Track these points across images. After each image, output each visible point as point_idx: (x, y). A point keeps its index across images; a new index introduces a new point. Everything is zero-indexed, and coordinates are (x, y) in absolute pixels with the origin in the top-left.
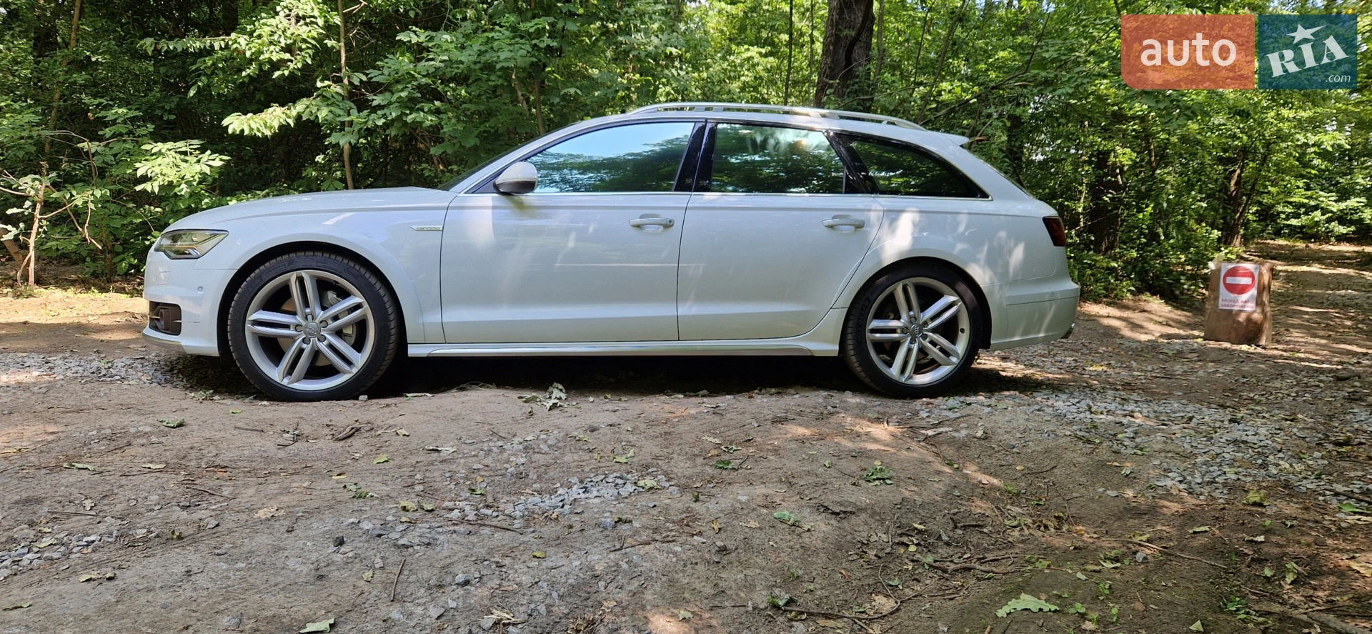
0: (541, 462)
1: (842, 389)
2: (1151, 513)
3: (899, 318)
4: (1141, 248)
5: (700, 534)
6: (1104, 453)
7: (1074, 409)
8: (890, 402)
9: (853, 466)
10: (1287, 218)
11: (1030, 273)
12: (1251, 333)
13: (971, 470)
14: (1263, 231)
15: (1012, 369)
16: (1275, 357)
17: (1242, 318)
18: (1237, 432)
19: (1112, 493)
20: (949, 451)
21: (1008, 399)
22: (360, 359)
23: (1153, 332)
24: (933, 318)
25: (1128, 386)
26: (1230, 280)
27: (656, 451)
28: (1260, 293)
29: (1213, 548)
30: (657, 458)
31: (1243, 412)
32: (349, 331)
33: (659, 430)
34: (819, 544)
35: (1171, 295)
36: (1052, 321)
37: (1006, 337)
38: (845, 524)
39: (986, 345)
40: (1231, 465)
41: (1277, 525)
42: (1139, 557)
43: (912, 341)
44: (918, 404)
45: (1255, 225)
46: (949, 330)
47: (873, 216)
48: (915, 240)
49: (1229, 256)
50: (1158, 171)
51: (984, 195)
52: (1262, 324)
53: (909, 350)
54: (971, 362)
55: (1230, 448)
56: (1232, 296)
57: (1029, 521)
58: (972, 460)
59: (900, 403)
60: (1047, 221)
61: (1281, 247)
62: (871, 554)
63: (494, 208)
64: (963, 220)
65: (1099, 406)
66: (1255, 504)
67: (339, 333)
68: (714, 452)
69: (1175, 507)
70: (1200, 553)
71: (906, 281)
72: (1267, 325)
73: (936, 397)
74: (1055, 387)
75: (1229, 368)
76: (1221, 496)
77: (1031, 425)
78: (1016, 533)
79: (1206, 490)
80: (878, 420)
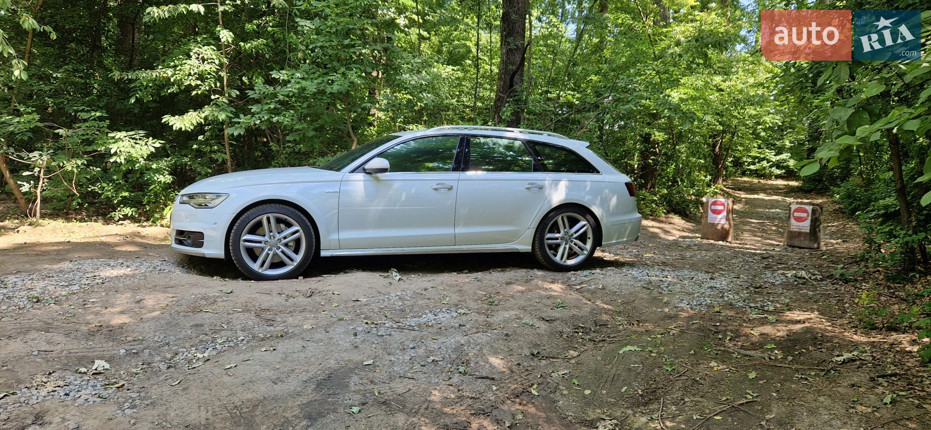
0: (409, 304)
1: (533, 268)
2: (675, 317)
3: (559, 232)
4: (668, 188)
5: (495, 329)
6: (655, 293)
7: (640, 275)
8: (556, 274)
9: (549, 302)
10: (749, 165)
11: (620, 209)
12: (723, 235)
13: (598, 303)
14: (735, 172)
15: (608, 256)
16: (734, 247)
17: (719, 227)
18: (712, 283)
19: (660, 310)
20: (588, 295)
21: (610, 271)
22: (298, 258)
23: (675, 235)
24: (576, 232)
25: (664, 264)
26: (713, 207)
27: (458, 298)
28: (728, 214)
29: (700, 328)
30: (460, 301)
31: (717, 274)
32: (291, 244)
33: (456, 289)
34: (544, 332)
35: (684, 214)
36: (630, 232)
37: (609, 241)
38: (552, 325)
39: (600, 245)
40: (708, 297)
41: (725, 319)
42: (671, 333)
43: (566, 244)
44: (570, 274)
45: (731, 169)
46: (583, 238)
47: (547, 183)
48: (567, 194)
49: (716, 190)
50: (677, 147)
51: (598, 172)
52: (729, 230)
53: (565, 248)
54: (593, 253)
55: (709, 290)
56: (715, 215)
57: (626, 322)
58: (599, 298)
59: (561, 274)
60: (626, 184)
61: (745, 182)
62: (565, 336)
63: (364, 181)
64: (589, 184)
65: (652, 273)
66: (717, 312)
67: (286, 245)
68: (484, 298)
69: (685, 314)
70: (695, 331)
71: (563, 215)
72: (731, 231)
73: (577, 271)
74: (631, 265)
75: (712, 253)
76: (704, 310)
77: (623, 282)
78: (621, 327)
79: (698, 307)
80: (553, 282)
